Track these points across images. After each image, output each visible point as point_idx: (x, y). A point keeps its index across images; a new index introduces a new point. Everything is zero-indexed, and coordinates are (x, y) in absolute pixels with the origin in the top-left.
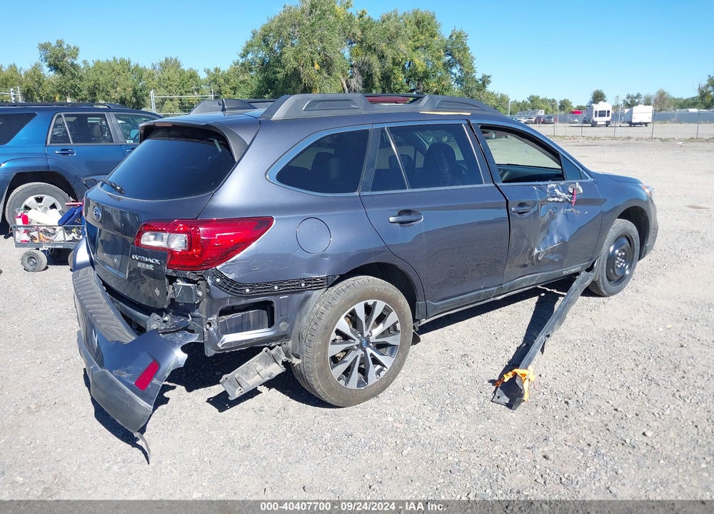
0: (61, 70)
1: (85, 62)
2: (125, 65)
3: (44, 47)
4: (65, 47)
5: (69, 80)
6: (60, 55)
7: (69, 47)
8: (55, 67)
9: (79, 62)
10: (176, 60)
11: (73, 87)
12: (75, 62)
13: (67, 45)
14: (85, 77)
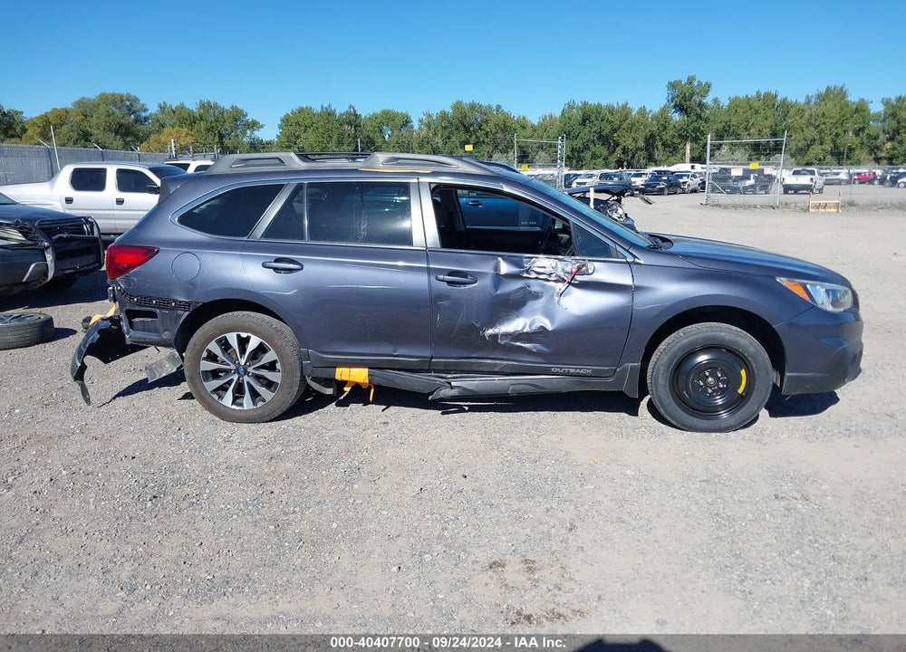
0: (686, 111)
1: (716, 100)
2: (768, 100)
3: (673, 86)
4: (696, 84)
5: (693, 122)
6: (687, 94)
7: (700, 83)
8: (680, 108)
9: (708, 100)
10: (841, 89)
11: (696, 130)
12: (704, 101)
13: (699, 81)
14: (712, 118)
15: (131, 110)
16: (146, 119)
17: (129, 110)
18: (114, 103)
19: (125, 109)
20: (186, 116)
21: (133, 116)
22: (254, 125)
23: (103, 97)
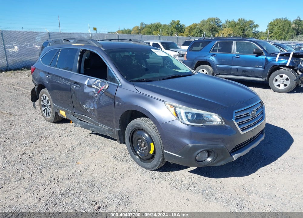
15: (217, 23)
16: (221, 25)
17: (216, 23)
18: (212, 21)
19: (215, 23)
20: (233, 24)
21: (217, 25)
22: (256, 26)
23: (209, 19)
